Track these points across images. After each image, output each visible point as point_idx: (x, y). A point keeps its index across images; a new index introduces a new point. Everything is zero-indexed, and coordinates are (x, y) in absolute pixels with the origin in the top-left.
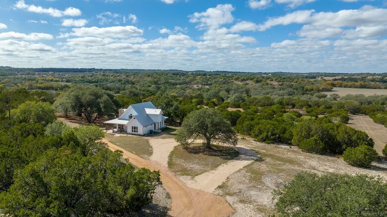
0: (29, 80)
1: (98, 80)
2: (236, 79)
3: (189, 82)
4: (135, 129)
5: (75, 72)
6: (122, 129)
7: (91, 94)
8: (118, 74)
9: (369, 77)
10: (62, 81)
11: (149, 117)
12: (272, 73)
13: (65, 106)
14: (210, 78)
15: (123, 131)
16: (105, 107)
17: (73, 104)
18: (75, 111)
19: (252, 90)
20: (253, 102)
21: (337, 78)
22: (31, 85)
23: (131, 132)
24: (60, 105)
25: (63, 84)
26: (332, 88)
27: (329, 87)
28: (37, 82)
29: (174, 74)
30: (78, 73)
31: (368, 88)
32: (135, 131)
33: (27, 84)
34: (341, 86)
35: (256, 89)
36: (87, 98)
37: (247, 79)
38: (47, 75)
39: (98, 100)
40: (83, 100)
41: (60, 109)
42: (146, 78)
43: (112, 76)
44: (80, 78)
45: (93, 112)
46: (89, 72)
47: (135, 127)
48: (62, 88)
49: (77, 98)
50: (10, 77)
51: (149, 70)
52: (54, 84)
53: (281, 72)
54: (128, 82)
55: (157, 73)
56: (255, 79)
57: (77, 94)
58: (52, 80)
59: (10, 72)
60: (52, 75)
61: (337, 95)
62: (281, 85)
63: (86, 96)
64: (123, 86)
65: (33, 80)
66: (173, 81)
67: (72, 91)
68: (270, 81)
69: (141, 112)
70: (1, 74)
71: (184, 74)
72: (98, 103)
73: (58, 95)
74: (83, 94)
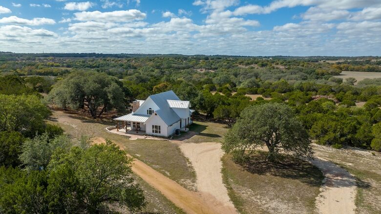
0: (29, 65)
1: (99, 65)
2: (240, 63)
3: (193, 67)
4: (157, 128)
5: (75, 57)
6: (138, 128)
7: (95, 82)
8: (120, 59)
9: (373, 61)
10: (63, 66)
11: (174, 112)
12: (272, 57)
13: (63, 97)
14: (213, 62)
15: (140, 130)
16: (114, 98)
17: (73, 94)
18: (76, 103)
19: (262, 74)
20: (269, 88)
21: (341, 61)
22: (31, 71)
23: (151, 133)
24: (57, 94)
25: (64, 69)
26: (341, 72)
27: (338, 71)
28: (37, 67)
29: (176, 59)
30: (78, 58)
31: (377, 71)
32: (156, 132)
33: (27, 69)
34: (347, 70)
35: (266, 73)
36: (90, 86)
37: (252, 63)
38: (47, 60)
39: (104, 89)
40: (85, 89)
41: (57, 100)
42: (148, 63)
43: (113, 60)
44: (81, 63)
45: (99, 105)
46: (89, 56)
47: (156, 127)
48: (62, 74)
49: (78, 87)
50: (10, 62)
51: (149, 55)
52: (55, 70)
53: (281, 56)
54: (129, 66)
55: (158, 58)
56: (260, 63)
57: (77, 81)
58: (52, 66)
59: (11, 57)
60: (53, 60)
61: (354, 79)
62: (288, 69)
63: (89, 83)
64: (125, 71)
65: (33, 65)
66: (175, 65)
67: (72, 78)
68: (276, 64)
69: (163, 105)
70: (1, 59)
71: (185, 58)
72: (105, 94)
73: (56, 81)
74: (85, 81)
